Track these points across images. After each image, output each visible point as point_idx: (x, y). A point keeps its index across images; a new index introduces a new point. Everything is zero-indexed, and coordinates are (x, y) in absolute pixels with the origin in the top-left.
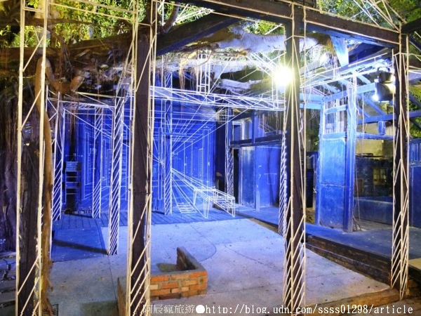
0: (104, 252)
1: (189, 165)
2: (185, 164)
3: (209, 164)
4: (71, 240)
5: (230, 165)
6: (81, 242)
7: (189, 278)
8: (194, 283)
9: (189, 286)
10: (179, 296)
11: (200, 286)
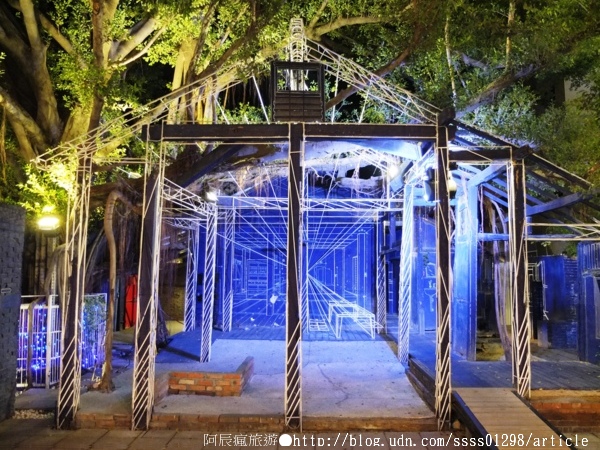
0: (198, 359)
1: (340, 276)
2: (335, 275)
3: (365, 275)
4: (181, 348)
5: (382, 276)
6: (187, 350)
7: (223, 379)
8: (227, 384)
9: (223, 386)
10: (213, 394)
11: (233, 388)
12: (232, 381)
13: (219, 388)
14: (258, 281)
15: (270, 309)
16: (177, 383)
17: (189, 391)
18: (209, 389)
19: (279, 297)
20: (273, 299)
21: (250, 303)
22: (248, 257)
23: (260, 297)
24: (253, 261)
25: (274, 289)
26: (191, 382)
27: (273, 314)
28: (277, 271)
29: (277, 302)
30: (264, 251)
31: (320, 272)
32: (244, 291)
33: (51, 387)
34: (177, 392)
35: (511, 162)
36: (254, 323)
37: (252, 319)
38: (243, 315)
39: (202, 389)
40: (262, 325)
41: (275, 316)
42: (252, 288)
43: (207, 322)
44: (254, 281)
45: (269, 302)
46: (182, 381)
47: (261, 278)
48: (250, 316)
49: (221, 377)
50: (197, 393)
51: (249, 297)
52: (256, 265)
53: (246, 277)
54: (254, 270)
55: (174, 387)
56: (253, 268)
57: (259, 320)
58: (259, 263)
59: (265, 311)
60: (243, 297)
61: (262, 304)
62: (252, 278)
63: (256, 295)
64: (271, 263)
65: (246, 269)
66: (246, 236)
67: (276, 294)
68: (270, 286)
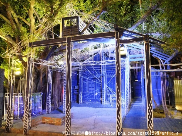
7: (57, 120)
8: (57, 121)
9: (56, 122)
10: (54, 124)
11: (59, 123)
12: (59, 120)
13: (55, 123)
14: (92, 88)
15: (95, 97)
16: (44, 120)
17: (47, 123)
18: (53, 123)
19: (98, 93)
20: (96, 94)
21: (89, 95)
22: (88, 81)
23: (92, 93)
24: (90, 82)
25: (96, 90)
26: (48, 120)
27: (96, 99)
28: (97, 85)
29: (97, 95)
30: (93, 79)
31: (111, 85)
32: (87, 91)
33: (19, 119)
34: (44, 123)
35: (144, 42)
36: (91, 101)
37: (90, 100)
38: (87, 99)
39: (50, 122)
40: (93, 102)
41: (97, 99)
42: (90, 90)
43: (65, 101)
44: (90, 88)
45: (95, 95)
46: (46, 120)
47: (92, 87)
48: (89, 99)
49: (56, 119)
50: (50, 124)
51: (89, 93)
52: (91, 83)
53: (88, 87)
54: (90, 85)
55: (43, 122)
56: (90, 84)
57: (92, 101)
58: (91, 82)
59: (94, 98)
60: (87, 93)
61: (93, 96)
62: (90, 87)
63: (91, 93)
64: (95, 83)
65: (88, 84)
66: (87, 74)
67: (97, 92)
68: (95, 90)
